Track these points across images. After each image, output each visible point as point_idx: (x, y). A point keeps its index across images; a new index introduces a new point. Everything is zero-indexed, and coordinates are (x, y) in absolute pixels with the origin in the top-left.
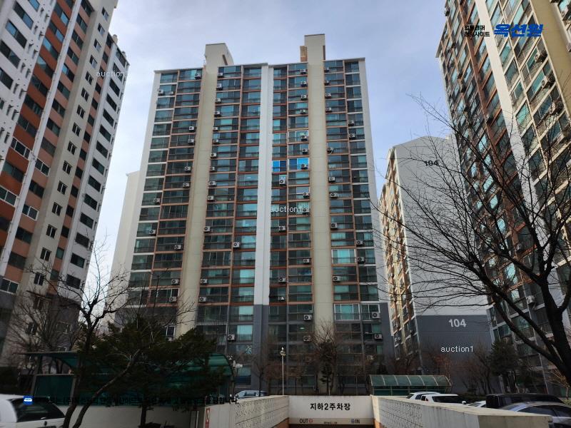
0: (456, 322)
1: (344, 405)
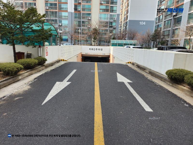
0: (142, 23)
1: (100, 49)
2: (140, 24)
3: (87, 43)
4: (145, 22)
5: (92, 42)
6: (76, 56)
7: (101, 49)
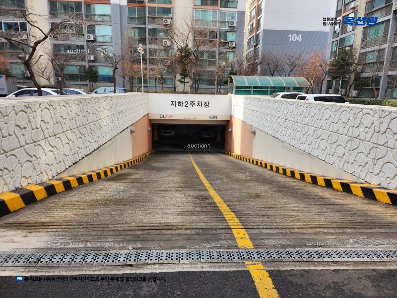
0: (295, 36)
1: (203, 103)
2: (290, 40)
3: (164, 86)
4: (300, 35)
5: (178, 83)
6: (128, 131)
7: (206, 102)
